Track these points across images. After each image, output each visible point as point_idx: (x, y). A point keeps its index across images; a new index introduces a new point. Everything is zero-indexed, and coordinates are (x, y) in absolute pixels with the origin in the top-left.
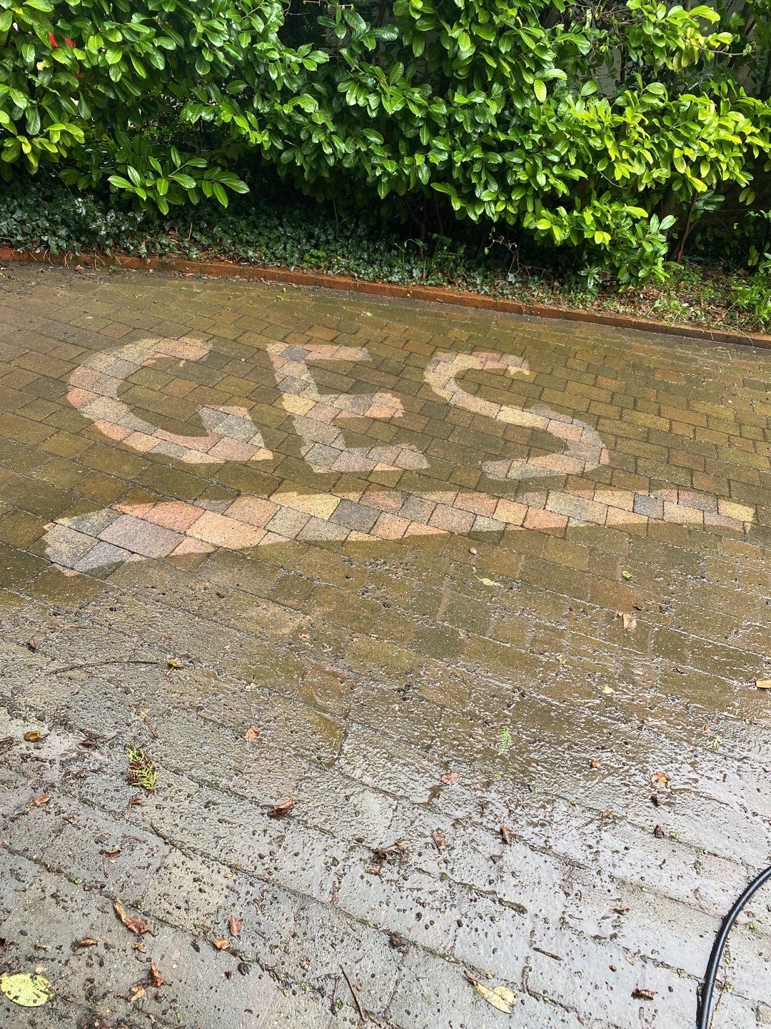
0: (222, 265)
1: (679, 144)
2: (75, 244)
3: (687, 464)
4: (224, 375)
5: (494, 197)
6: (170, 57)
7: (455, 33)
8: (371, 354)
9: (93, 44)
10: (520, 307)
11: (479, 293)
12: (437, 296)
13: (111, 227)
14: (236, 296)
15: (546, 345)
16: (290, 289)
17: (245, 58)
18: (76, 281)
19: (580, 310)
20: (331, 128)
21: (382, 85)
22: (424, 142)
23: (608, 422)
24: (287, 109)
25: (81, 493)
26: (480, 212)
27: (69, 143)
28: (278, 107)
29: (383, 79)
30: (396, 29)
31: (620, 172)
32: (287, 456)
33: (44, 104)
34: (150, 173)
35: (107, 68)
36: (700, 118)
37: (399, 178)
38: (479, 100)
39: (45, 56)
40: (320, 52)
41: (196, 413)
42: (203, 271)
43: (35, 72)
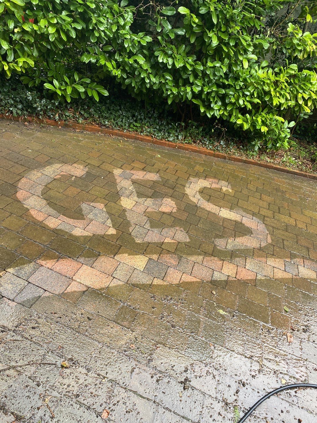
0: (93, 127)
1: (301, 91)
2: (25, 112)
3: (306, 245)
4: (94, 185)
5: (219, 108)
6: (78, 32)
7: (211, 34)
8: (160, 177)
9: (43, 23)
10: (225, 156)
11: (207, 148)
12: (189, 148)
13: (43, 107)
14: (99, 143)
15: (237, 176)
16: (124, 141)
17: (114, 36)
18: (24, 131)
19: (251, 160)
20: (150, 71)
21: (175, 54)
22: (191, 81)
23: (268, 219)
24: (131, 61)
25: (21, 253)
26: (212, 114)
27: (26, 67)
28: (126, 60)
29: (176, 52)
30: (184, 30)
31: (275, 102)
32: (123, 232)
33: (16, 48)
34: (63, 82)
35: (48, 35)
36: (311, 81)
37: (178, 96)
38: (218, 65)
39: (18, 26)
40: (148, 37)
41: (79, 206)
42: (84, 129)
43: (13, 33)
